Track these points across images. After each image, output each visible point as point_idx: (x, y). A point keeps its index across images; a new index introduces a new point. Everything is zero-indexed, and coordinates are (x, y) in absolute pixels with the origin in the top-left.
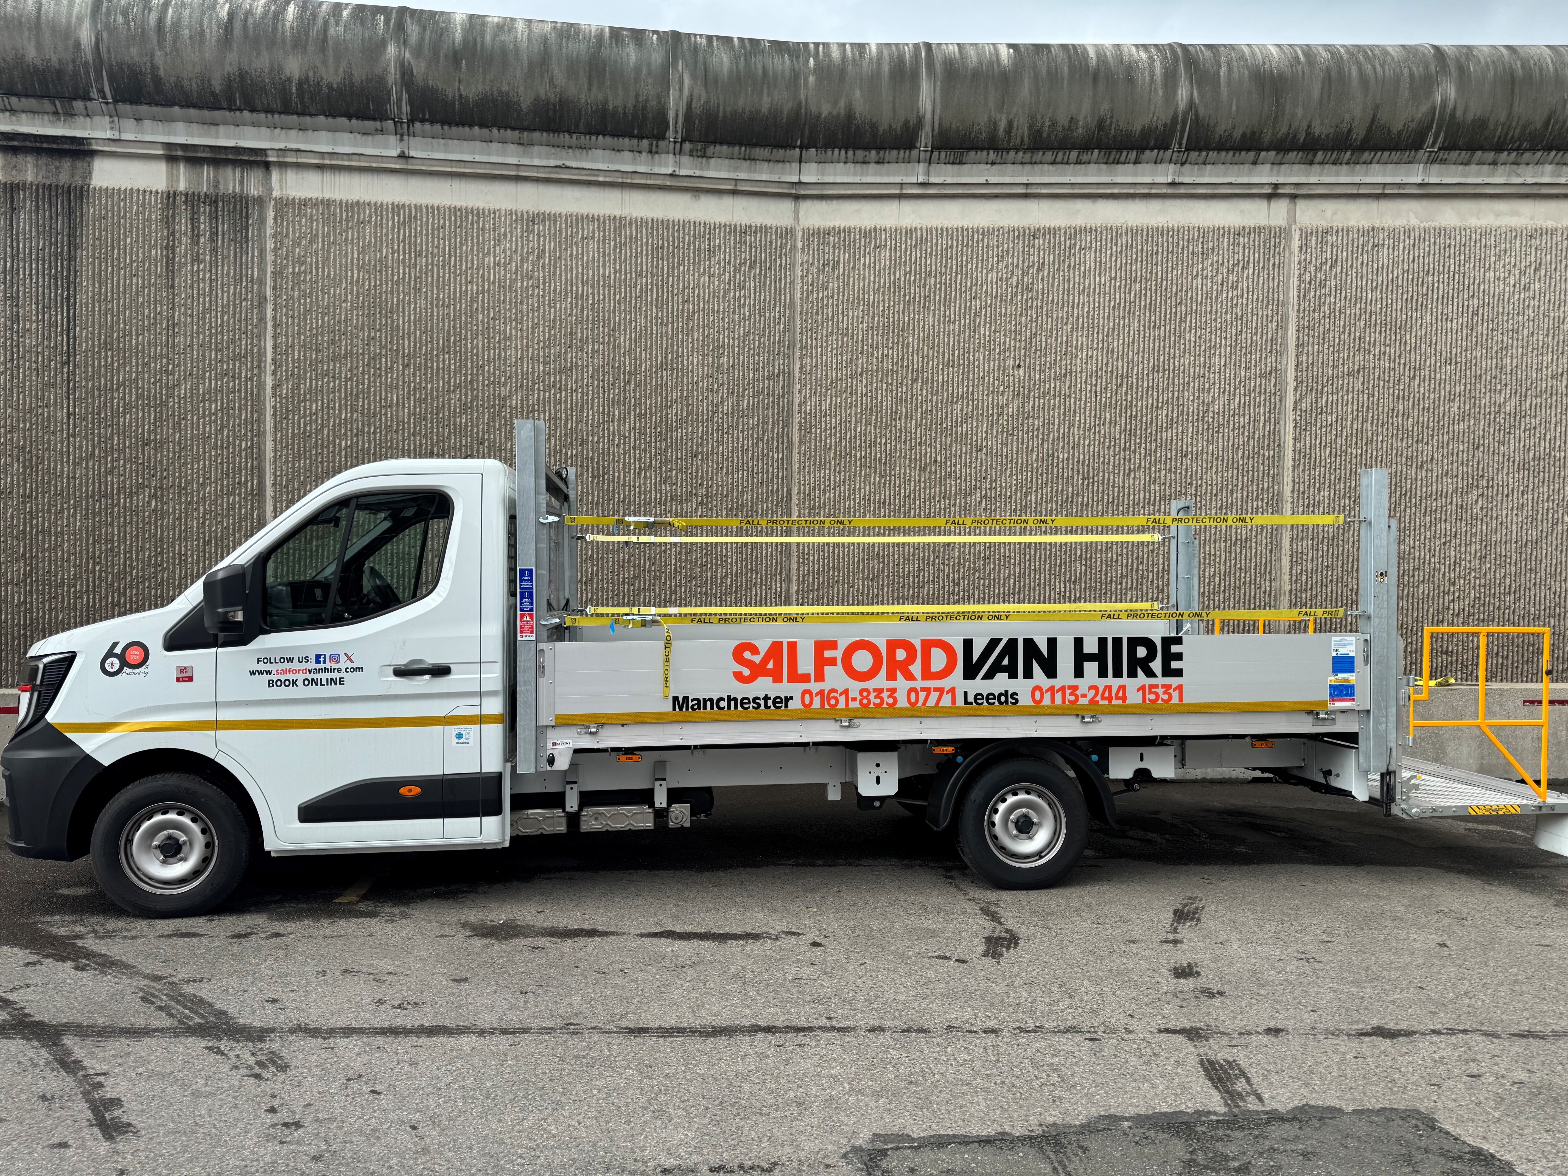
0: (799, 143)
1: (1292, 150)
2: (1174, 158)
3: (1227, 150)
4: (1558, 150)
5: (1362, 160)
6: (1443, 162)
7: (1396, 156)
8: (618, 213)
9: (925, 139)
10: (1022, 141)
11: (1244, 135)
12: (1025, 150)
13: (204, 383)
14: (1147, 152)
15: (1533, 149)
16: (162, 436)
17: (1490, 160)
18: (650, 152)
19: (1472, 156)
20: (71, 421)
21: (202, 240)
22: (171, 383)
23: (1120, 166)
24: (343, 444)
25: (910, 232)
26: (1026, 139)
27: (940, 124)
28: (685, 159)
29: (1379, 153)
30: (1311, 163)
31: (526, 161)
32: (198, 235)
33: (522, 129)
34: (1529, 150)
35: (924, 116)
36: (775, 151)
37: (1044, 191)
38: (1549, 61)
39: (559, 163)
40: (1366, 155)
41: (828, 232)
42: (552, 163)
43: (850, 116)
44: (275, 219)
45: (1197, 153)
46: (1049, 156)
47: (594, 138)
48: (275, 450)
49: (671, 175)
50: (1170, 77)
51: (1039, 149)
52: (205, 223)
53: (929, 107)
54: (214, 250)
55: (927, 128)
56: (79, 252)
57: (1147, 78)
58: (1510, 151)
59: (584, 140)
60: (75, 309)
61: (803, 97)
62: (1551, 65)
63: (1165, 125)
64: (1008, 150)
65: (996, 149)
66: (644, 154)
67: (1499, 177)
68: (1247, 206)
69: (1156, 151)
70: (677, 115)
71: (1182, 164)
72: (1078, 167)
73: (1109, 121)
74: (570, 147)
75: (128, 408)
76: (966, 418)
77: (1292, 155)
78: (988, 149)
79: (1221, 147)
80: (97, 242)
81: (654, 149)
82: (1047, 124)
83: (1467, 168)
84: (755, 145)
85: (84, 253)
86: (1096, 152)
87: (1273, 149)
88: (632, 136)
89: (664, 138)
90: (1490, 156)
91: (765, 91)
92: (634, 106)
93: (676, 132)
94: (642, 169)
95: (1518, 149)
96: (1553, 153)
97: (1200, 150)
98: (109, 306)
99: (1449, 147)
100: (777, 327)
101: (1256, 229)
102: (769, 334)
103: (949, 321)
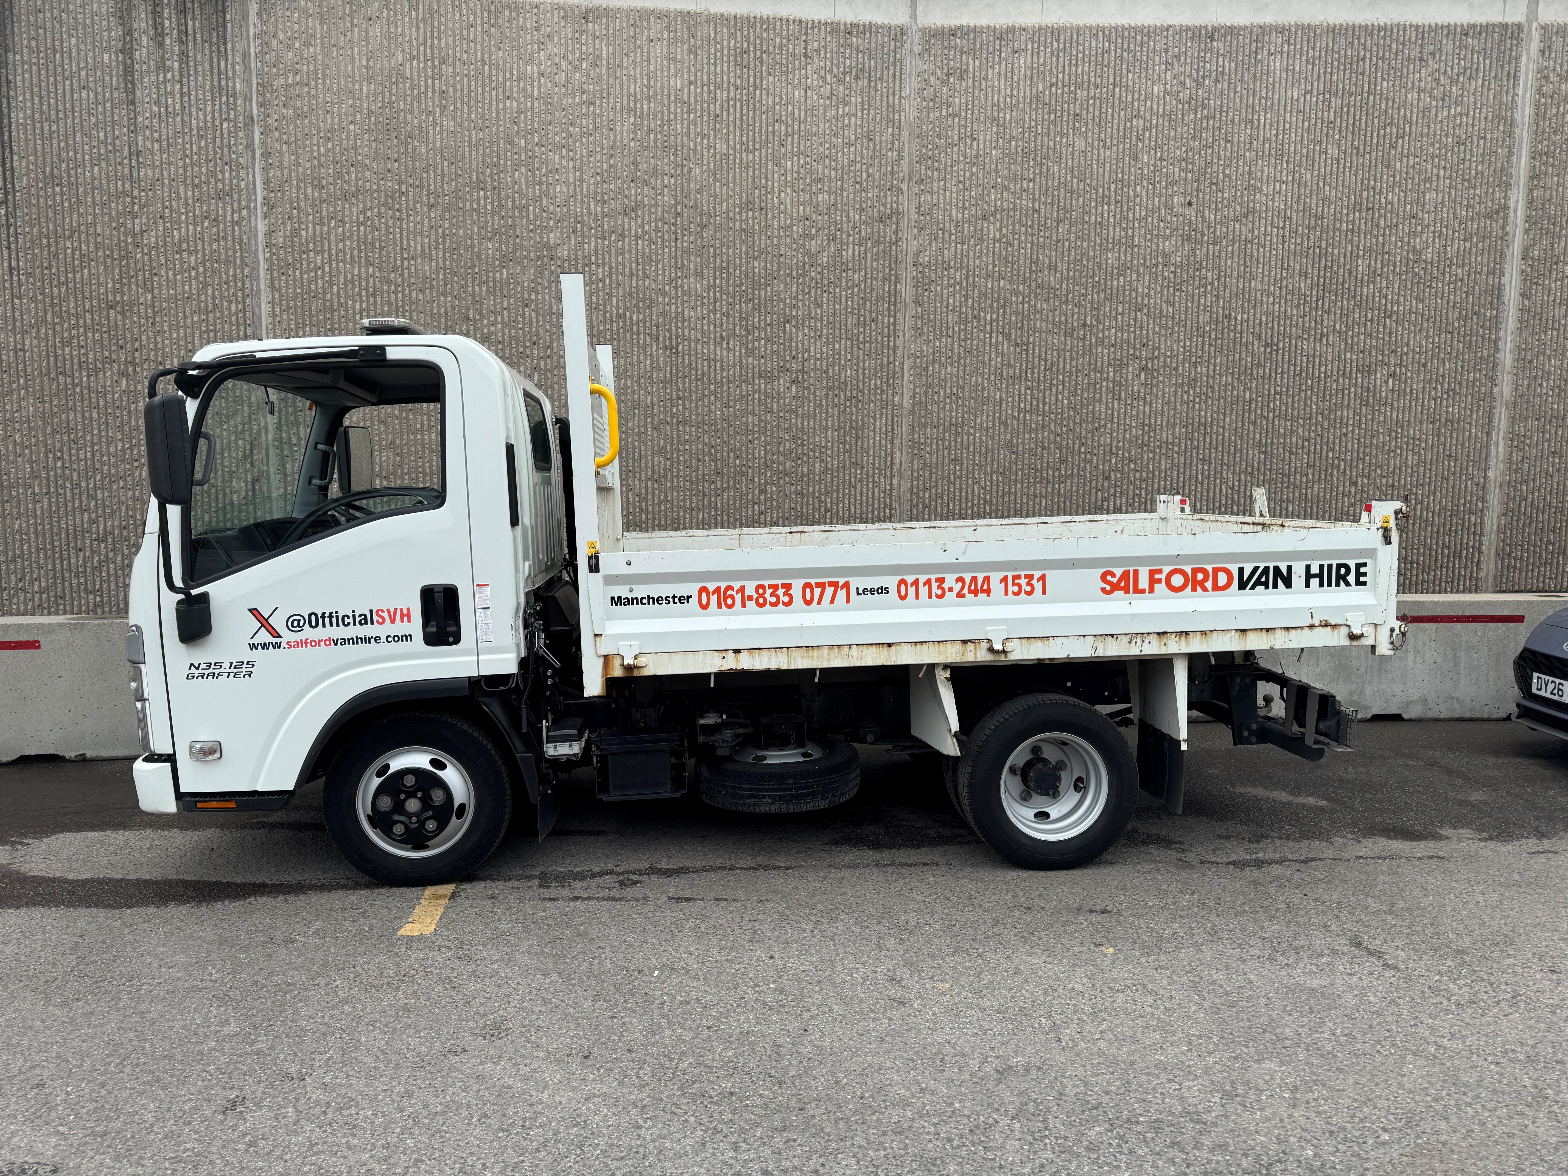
8: (692, 7)
13: (179, 229)
16: (130, 296)
20: (15, 278)
21: (168, 41)
22: (137, 228)
24: (357, 306)
25: (1056, 32)
32: (162, 35)
41: (953, 32)
44: (259, 14)
48: (274, 315)
52: (170, 19)
54: (184, 55)
56: (10, 55)
60: (10, 132)
75: (85, 260)
76: (1123, 269)
80: (33, 43)
85: (18, 57)
98: (54, 128)
100: (890, 154)
101: (1488, 28)
102: (880, 162)
103: (1104, 146)
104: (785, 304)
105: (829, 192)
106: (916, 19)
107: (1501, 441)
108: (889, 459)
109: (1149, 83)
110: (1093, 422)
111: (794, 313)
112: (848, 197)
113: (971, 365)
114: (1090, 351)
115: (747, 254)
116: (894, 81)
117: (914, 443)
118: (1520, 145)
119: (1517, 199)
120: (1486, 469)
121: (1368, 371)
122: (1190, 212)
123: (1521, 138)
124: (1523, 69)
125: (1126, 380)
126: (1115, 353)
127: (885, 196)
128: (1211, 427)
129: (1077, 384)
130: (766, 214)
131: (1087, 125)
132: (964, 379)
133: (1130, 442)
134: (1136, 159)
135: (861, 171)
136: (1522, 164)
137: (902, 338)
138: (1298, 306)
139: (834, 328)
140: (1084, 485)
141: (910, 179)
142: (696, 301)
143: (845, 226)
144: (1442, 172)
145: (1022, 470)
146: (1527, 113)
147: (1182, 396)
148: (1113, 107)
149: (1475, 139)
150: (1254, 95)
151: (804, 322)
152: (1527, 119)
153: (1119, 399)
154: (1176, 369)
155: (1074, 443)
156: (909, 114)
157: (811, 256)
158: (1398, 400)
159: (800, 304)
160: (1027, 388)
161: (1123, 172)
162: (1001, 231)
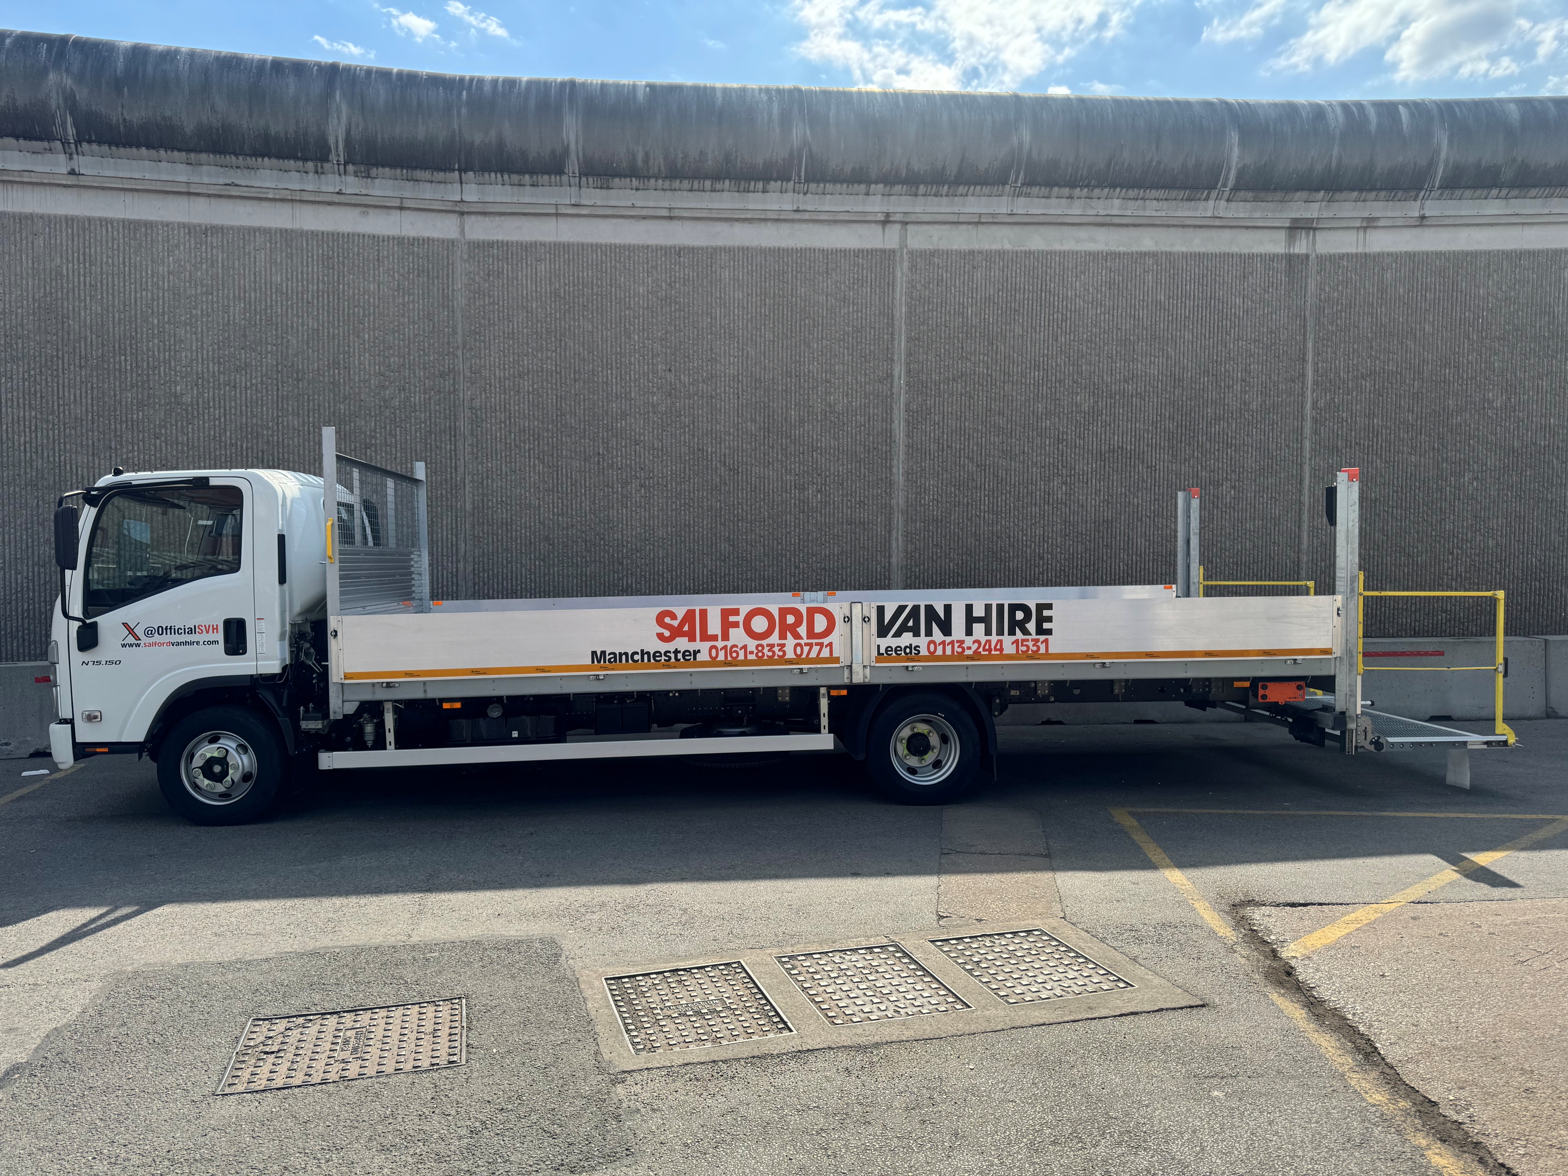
0: (457, 166)
1: (898, 183)
2: (796, 188)
3: (841, 182)
4: (1122, 187)
5: (959, 193)
6: (1028, 195)
7: (986, 190)
8: (288, 226)
9: (573, 166)
10: (659, 171)
11: (853, 170)
12: (665, 178)
14: (772, 183)
15: (1100, 186)
17: (1067, 195)
18: (317, 172)
19: (1051, 191)
23: (750, 194)
25: (567, 248)
26: (663, 168)
27: (584, 154)
28: (350, 179)
29: (972, 188)
30: (916, 195)
31: (196, 179)
33: (189, 150)
34: (1098, 187)
35: (568, 146)
36: (435, 173)
37: (685, 214)
38: (1110, 111)
39: (228, 181)
40: (962, 189)
41: (491, 244)
42: (222, 181)
43: (501, 144)
45: (816, 185)
46: (686, 184)
47: (260, 160)
49: (338, 193)
50: (786, 118)
51: (676, 178)
53: (573, 139)
55: (573, 156)
57: (766, 117)
58: (1082, 187)
59: (251, 161)
61: (456, 127)
62: (1110, 115)
63: (784, 160)
64: (649, 178)
65: (638, 177)
66: (311, 174)
67: (1076, 209)
68: (863, 229)
69: (779, 182)
70: (337, 141)
71: (805, 194)
72: (714, 194)
73: (734, 154)
74: (238, 167)
76: (624, 415)
77: (898, 188)
78: (631, 177)
79: (837, 179)
81: (320, 170)
82: (680, 156)
83: (1048, 201)
84: (415, 168)
86: (727, 182)
87: (881, 182)
88: (296, 158)
89: (328, 161)
90: (1066, 191)
91: (420, 120)
92: (296, 132)
93: (338, 155)
94: (310, 187)
95: (1088, 186)
96: (1118, 190)
97: (818, 182)
99: (1030, 183)
100: (446, 330)
101: (872, 251)
102: (438, 336)
103: (606, 329)
104: (366, 435)
105: (399, 356)
106: (464, 235)
107: (900, 537)
108: (454, 549)
109: (636, 285)
110: (609, 523)
111: (373, 442)
112: (414, 359)
113: (516, 480)
114: (603, 473)
115: (334, 399)
116: (448, 279)
117: (474, 537)
118: (900, 332)
119: (899, 370)
120: (890, 556)
121: (802, 488)
122: (670, 377)
123: (900, 328)
124: (899, 280)
125: (631, 494)
126: (621, 474)
127: (444, 360)
128: (694, 527)
129: (595, 496)
130: (349, 372)
131: (592, 313)
132: (511, 491)
133: (636, 537)
134: (629, 338)
135: (424, 341)
136: (902, 345)
137: (462, 460)
138: (751, 443)
139: (406, 453)
140: (604, 568)
141: (464, 347)
142: (294, 433)
143: (412, 380)
144: (846, 351)
145: (558, 556)
146: (903, 310)
147: (671, 505)
148: (611, 302)
149: (868, 329)
150: (712, 296)
151: (381, 448)
152: (903, 315)
153: (626, 507)
154: (666, 486)
155: (595, 538)
156: (461, 300)
157: (385, 401)
158: (825, 508)
159: (378, 435)
160: (558, 498)
161: (621, 347)
162: (533, 386)
